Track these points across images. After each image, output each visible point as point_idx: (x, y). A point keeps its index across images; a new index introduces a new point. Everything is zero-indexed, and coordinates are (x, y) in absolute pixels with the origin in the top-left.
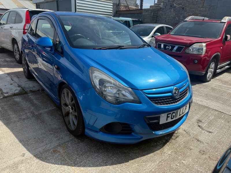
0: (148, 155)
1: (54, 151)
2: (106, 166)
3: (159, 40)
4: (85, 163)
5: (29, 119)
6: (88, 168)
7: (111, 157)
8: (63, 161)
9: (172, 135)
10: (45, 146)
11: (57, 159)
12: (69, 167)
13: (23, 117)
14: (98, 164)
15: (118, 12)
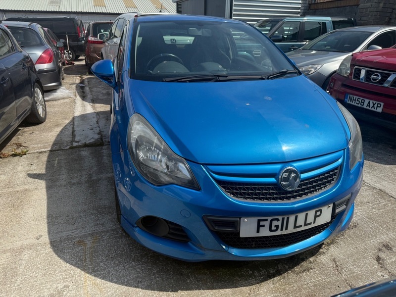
0: (220, 290)
1: (79, 242)
2: (136, 287)
3: (358, 60)
4: (109, 273)
5: (79, 185)
6: (108, 282)
7: (154, 274)
8: (81, 260)
9: (298, 264)
10: (73, 231)
11: (74, 255)
12: (83, 272)
13: (74, 181)
14: (126, 280)
15: (312, 7)
